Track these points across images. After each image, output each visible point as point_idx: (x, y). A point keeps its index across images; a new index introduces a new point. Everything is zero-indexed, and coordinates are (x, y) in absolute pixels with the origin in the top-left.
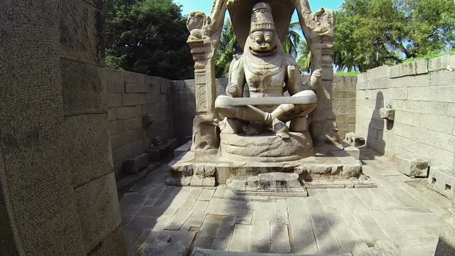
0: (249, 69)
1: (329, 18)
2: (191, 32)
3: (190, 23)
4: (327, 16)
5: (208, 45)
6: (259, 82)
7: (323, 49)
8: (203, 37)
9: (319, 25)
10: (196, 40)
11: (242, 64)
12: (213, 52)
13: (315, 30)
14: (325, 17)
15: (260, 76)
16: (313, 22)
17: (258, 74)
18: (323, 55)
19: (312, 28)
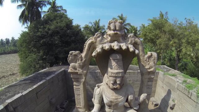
0: (106, 97)
1: (154, 60)
2: (71, 65)
3: (70, 59)
4: (153, 58)
5: (81, 75)
6: (111, 105)
7: (149, 78)
8: (78, 69)
9: (149, 64)
10: (73, 71)
11: (102, 92)
12: (84, 79)
13: (146, 67)
14: (152, 59)
15: (112, 103)
16: (146, 62)
17: (111, 102)
18: (148, 81)
19: (144, 65)
